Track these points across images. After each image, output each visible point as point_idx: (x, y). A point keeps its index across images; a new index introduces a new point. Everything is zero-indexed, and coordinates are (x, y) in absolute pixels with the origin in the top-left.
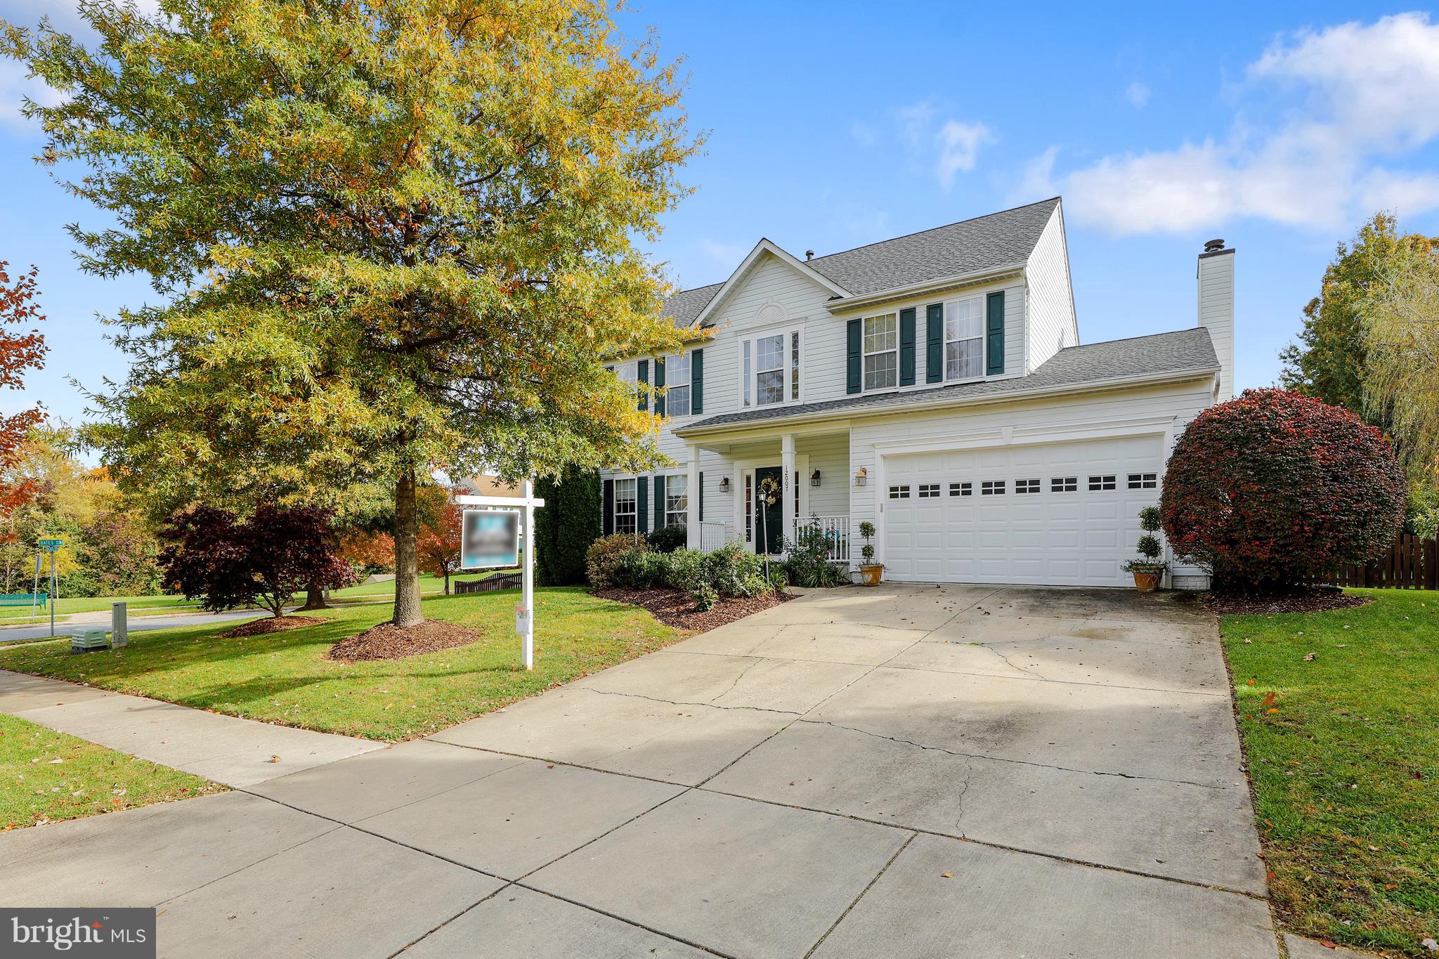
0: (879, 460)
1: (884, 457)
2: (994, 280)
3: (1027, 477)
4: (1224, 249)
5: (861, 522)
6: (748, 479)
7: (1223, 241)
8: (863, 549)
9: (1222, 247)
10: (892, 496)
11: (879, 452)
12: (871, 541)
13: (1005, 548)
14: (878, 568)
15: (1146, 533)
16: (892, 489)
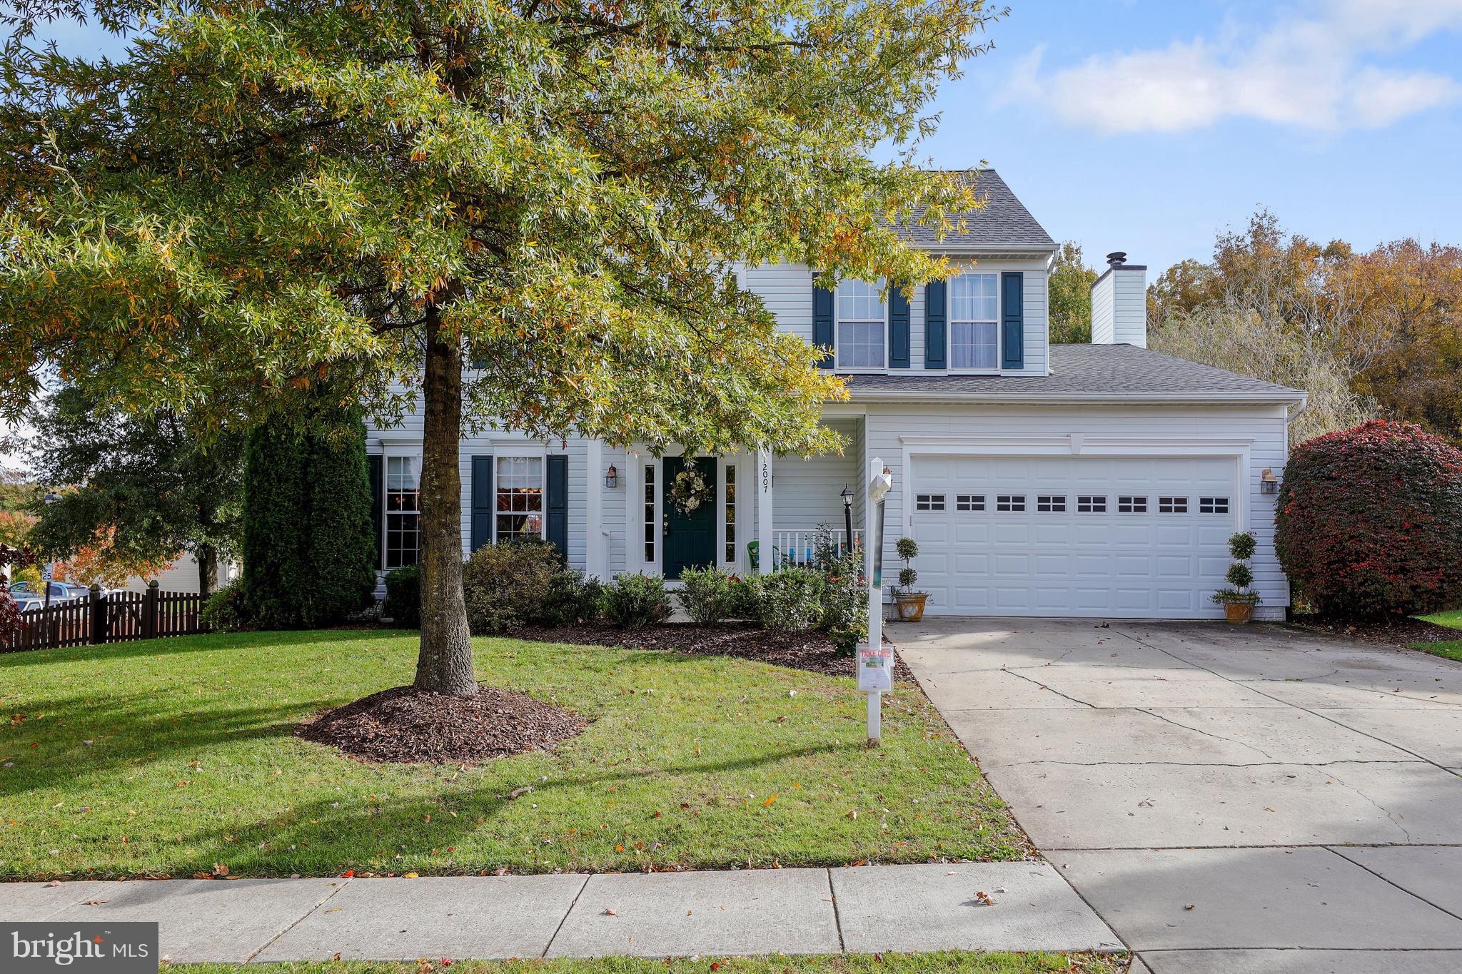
0: (907, 460)
1: (913, 457)
2: (1013, 257)
3: (1092, 493)
4: (1124, 264)
5: (899, 538)
6: (650, 472)
7: (1125, 254)
8: (901, 575)
9: (1125, 260)
10: (920, 507)
11: (908, 450)
12: (912, 564)
13: (1067, 576)
14: (920, 599)
15: (1238, 562)
16: (920, 498)
